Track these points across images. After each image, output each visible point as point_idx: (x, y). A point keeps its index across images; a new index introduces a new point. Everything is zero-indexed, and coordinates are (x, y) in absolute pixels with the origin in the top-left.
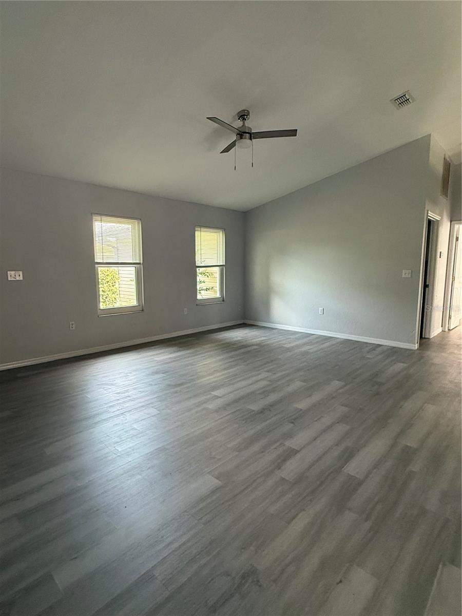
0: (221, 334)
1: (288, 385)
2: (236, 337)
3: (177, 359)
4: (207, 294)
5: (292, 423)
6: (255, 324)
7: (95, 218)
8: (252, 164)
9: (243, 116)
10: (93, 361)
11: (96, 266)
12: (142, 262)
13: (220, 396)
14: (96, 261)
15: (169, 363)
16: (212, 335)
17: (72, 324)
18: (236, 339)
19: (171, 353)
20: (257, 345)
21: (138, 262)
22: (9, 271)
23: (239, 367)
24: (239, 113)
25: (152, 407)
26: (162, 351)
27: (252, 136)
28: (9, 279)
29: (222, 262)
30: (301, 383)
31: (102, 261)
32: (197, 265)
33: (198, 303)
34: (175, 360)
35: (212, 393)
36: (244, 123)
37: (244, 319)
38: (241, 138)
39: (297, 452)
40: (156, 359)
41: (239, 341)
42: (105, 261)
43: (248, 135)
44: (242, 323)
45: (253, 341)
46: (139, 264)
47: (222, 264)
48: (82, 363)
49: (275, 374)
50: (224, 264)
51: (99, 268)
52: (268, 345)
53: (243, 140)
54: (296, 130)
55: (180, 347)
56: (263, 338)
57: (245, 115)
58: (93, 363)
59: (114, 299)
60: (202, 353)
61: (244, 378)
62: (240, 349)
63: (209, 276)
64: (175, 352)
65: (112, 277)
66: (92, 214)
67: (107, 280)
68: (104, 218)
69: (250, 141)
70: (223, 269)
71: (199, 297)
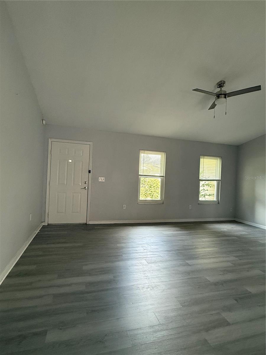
0: (213, 225)
1: (248, 271)
2: (223, 229)
3: (176, 235)
4: (209, 198)
5: (236, 300)
6: (244, 222)
7: (141, 151)
8: (226, 113)
9: (221, 85)
10: (131, 228)
11: (140, 176)
12: (165, 176)
13: (190, 264)
14: (139, 174)
15: (170, 236)
16: (206, 224)
17: (124, 206)
18: (222, 230)
19: (174, 231)
20: (236, 236)
21: (163, 175)
22: (100, 177)
23: (215, 249)
24: (218, 83)
25: (145, 260)
26: (170, 229)
27: (226, 95)
28: (99, 181)
29: (219, 177)
30: (261, 272)
31: (142, 174)
32: (200, 179)
33: (199, 202)
34: (174, 236)
35: (186, 261)
36: (221, 89)
37: (234, 218)
38: (218, 98)
39: (228, 324)
40: (163, 233)
41: (224, 232)
42: (144, 174)
43: (223, 96)
44: (233, 220)
45: (234, 233)
46: (163, 176)
47: (218, 179)
48: (126, 228)
49: (241, 260)
50: (220, 179)
51: (141, 178)
52: (246, 238)
53: (220, 99)
54: (260, 85)
55: (181, 229)
56: (244, 233)
57: (222, 84)
58: (130, 228)
59: (156, 196)
60: (193, 235)
61: (214, 256)
62: (223, 237)
63: (212, 187)
64: (177, 231)
65: (157, 184)
66: (139, 150)
67: (154, 186)
68: (146, 152)
69: (225, 99)
70: (219, 182)
71: (200, 199)
